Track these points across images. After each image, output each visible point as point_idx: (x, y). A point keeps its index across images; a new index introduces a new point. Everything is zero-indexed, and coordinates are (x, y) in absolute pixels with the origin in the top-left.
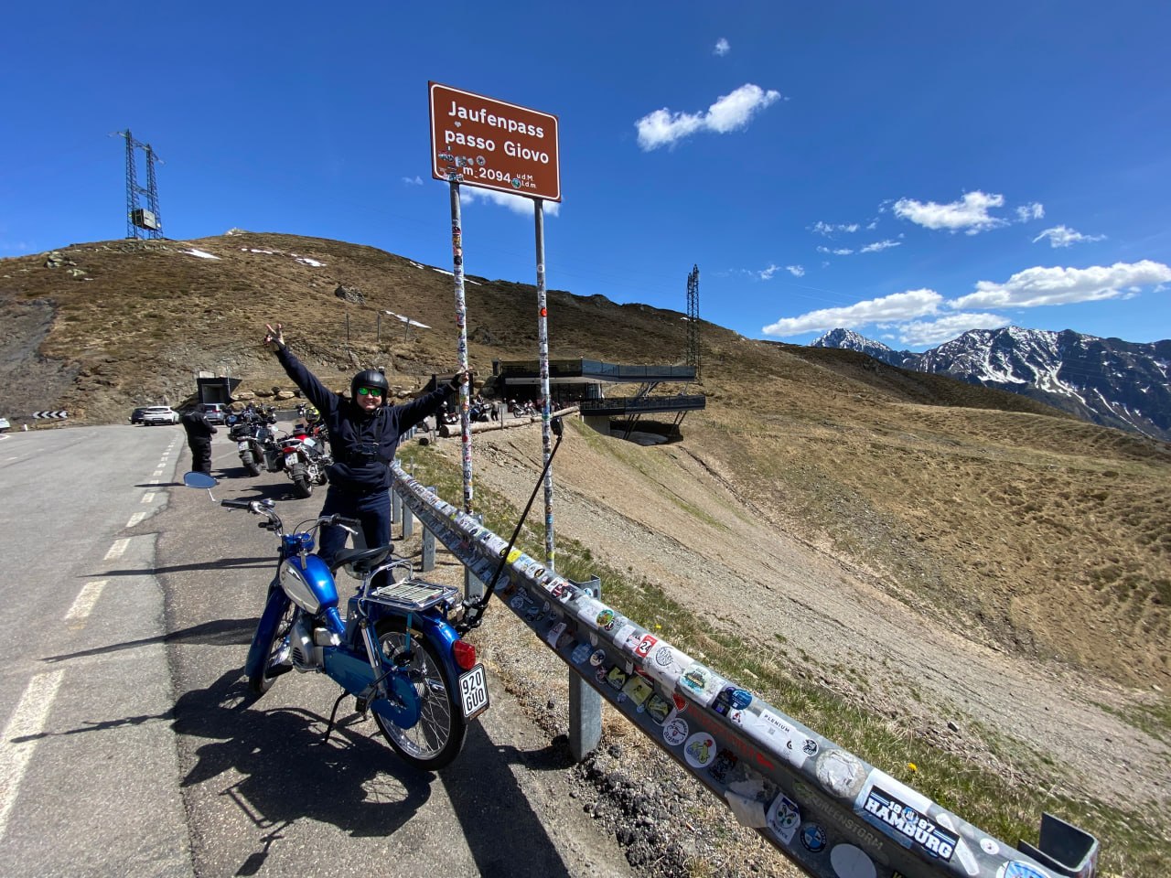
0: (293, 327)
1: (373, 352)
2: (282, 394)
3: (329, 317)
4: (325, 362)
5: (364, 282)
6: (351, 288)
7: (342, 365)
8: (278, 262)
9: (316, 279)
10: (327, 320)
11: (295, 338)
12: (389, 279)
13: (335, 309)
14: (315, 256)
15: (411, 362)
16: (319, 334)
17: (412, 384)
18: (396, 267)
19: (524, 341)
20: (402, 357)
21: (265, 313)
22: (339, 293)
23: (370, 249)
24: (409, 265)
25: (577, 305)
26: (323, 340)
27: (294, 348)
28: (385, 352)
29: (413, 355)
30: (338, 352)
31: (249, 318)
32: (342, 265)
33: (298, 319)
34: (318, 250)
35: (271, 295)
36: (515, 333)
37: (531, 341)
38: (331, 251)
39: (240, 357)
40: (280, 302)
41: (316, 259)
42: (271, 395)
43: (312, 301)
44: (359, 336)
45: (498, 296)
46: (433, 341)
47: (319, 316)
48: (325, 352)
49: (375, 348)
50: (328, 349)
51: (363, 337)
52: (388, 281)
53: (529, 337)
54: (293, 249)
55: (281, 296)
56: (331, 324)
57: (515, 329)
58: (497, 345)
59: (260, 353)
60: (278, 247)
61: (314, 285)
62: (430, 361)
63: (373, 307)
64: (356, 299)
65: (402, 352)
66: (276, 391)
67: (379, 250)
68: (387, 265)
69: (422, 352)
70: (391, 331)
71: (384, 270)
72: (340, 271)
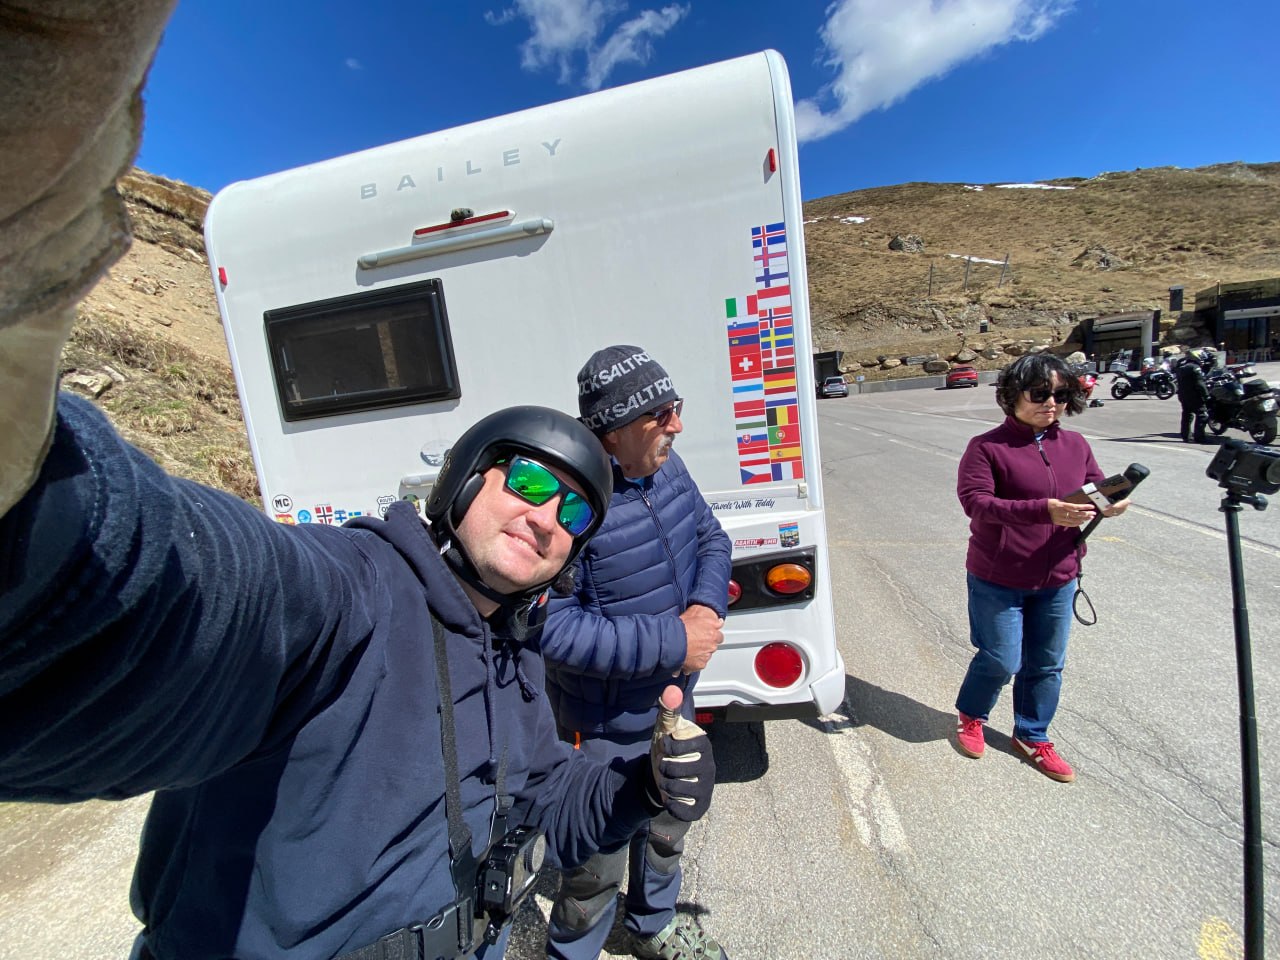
0: (866, 292)
1: (961, 306)
2: (889, 362)
3: (897, 274)
4: (905, 325)
5: (915, 226)
6: (908, 237)
7: (926, 326)
8: (826, 229)
9: (865, 236)
10: (897, 278)
11: (871, 303)
12: (943, 215)
13: (900, 264)
14: (856, 212)
15: (1011, 310)
16: (894, 295)
17: (1047, 336)
18: (949, 198)
19: (1171, 255)
20: (998, 306)
21: (835, 283)
22: (895, 245)
23: (914, 185)
24: (964, 191)
25: (1261, 180)
26: (900, 300)
27: (870, 314)
28: (974, 303)
29: (1013, 301)
30: (919, 312)
31: (820, 291)
32: (888, 213)
33: (866, 282)
34: (858, 205)
35: (835, 263)
36: (1151, 246)
37: (1183, 253)
38: (872, 201)
39: (820, 331)
40: (844, 268)
41: (858, 215)
42: (876, 365)
43: (874, 261)
44: (940, 288)
45: (1106, 197)
46: (1034, 279)
47: (886, 276)
48: (905, 314)
49: (963, 300)
50: (907, 309)
51: (944, 289)
52: (942, 217)
53: (1181, 248)
54: (834, 211)
55: (844, 262)
56: (904, 281)
57: (1149, 239)
58: (1124, 269)
59: (837, 324)
60: (819, 213)
61: (867, 243)
62: (1039, 305)
63: (934, 252)
64: (914, 247)
65: (996, 300)
66: (882, 361)
67: (925, 184)
68: (937, 198)
69: (1025, 294)
70: (976, 276)
71: (935, 205)
72: (886, 221)
